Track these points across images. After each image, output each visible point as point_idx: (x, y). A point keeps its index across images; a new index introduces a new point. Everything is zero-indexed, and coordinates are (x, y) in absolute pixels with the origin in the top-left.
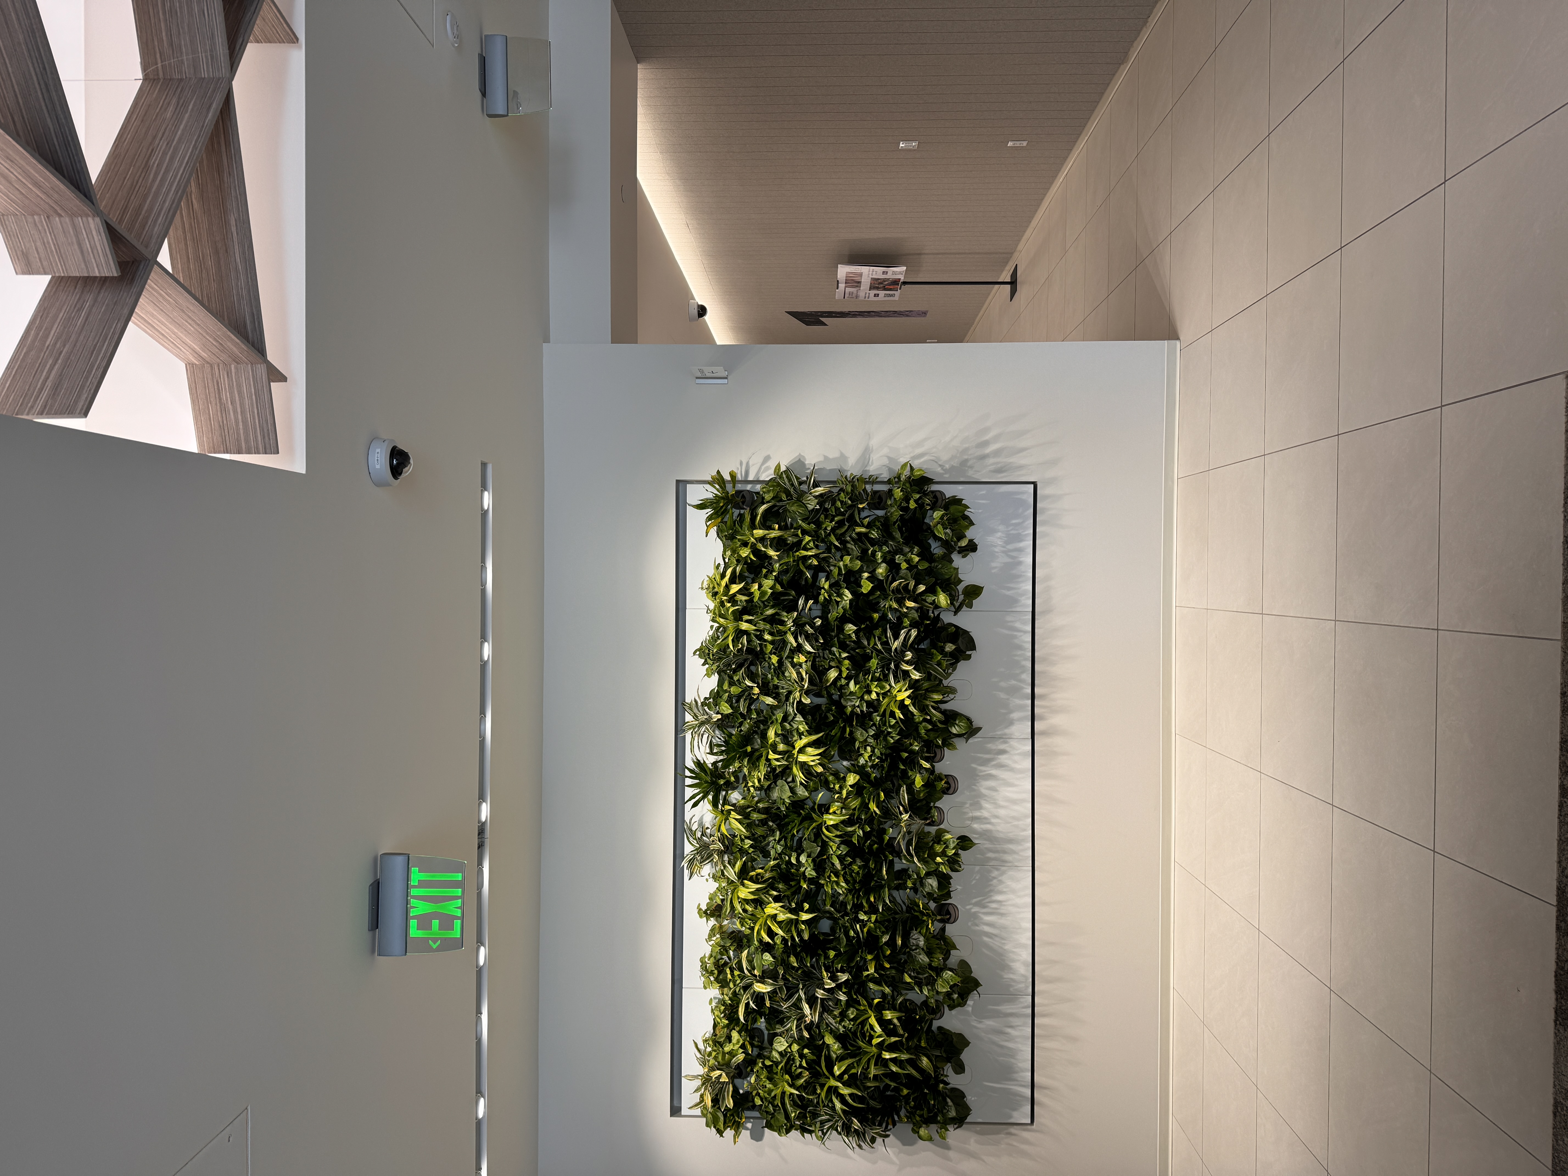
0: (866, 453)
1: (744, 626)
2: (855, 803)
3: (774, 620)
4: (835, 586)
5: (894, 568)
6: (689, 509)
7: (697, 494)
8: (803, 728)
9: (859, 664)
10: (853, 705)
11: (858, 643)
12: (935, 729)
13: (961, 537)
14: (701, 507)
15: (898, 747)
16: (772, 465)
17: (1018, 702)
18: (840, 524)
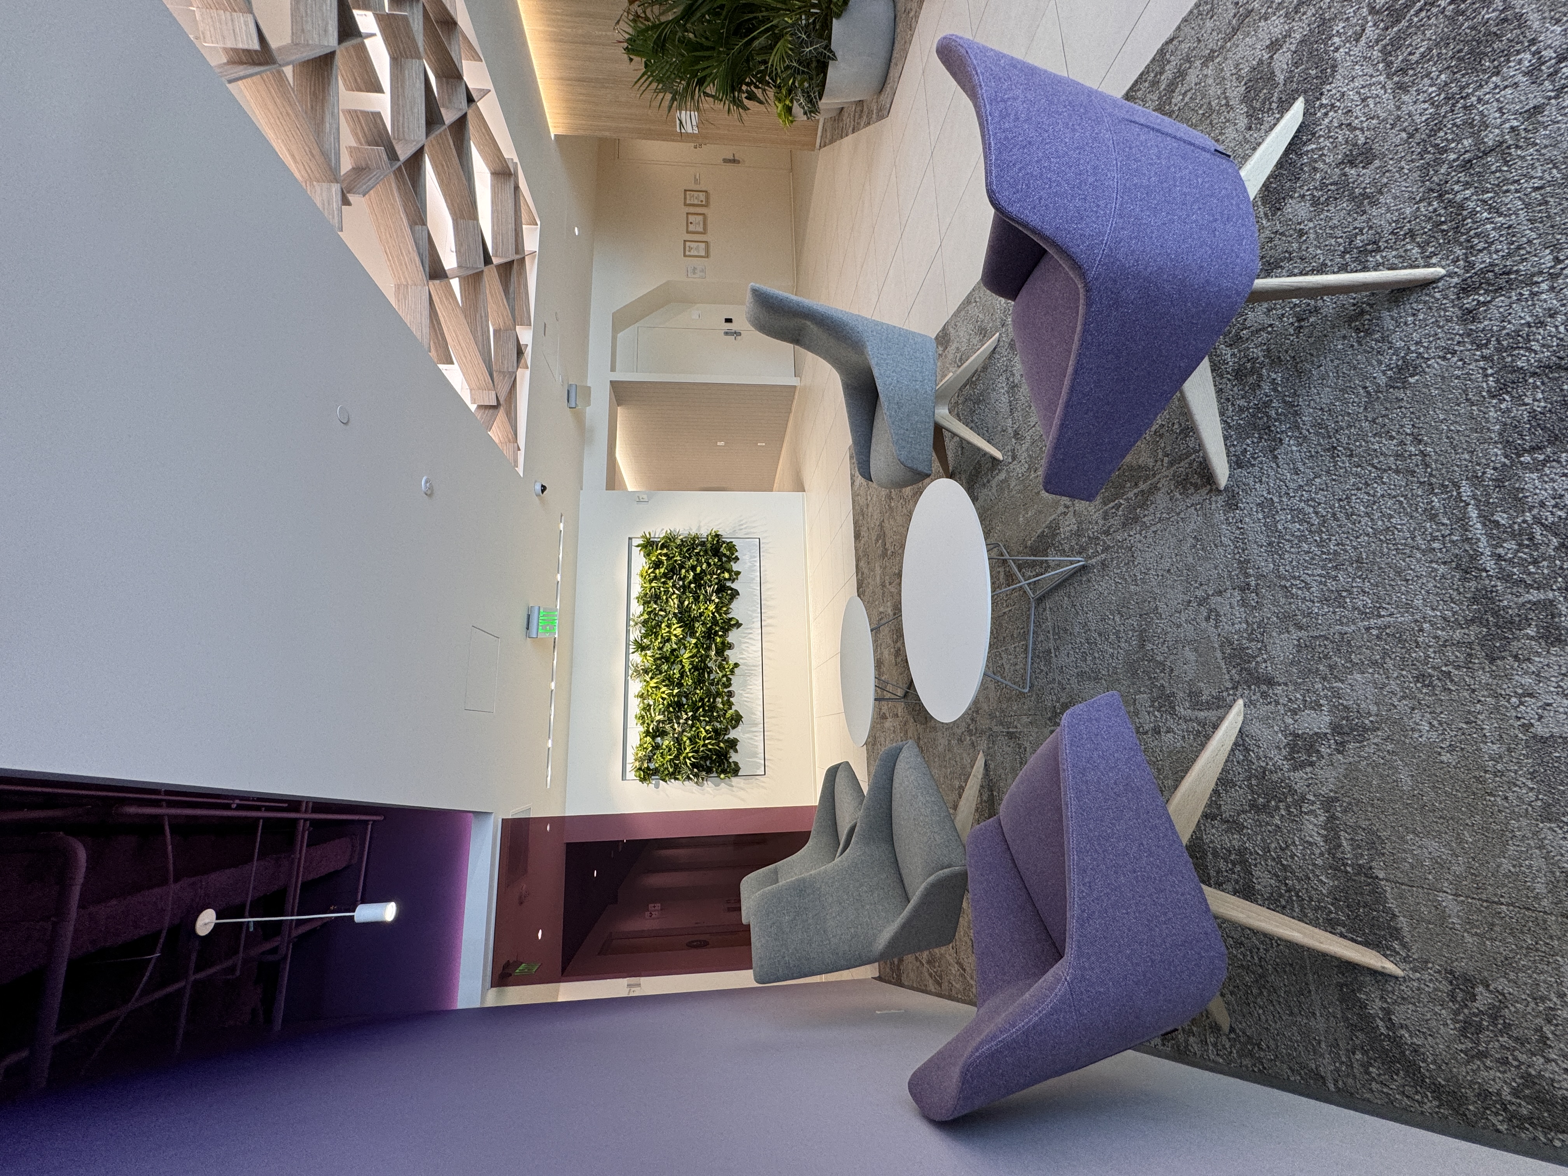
0: (699, 528)
1: (653, 584)
2: (695, 651)
3: (664, 583)
4: (687, 571)
5: (709, 565)
6: (633, 548)
7: (636, 542)
8: (675, 621)
9: (696, 599)
10: (695, 613)
11: (696, 592)
12: (724, 622)
13: (733, 554)
14: (638, 546)
15: (711, 628)
16: (664, 531)
17: (755, 615)
18: (689, 550)
